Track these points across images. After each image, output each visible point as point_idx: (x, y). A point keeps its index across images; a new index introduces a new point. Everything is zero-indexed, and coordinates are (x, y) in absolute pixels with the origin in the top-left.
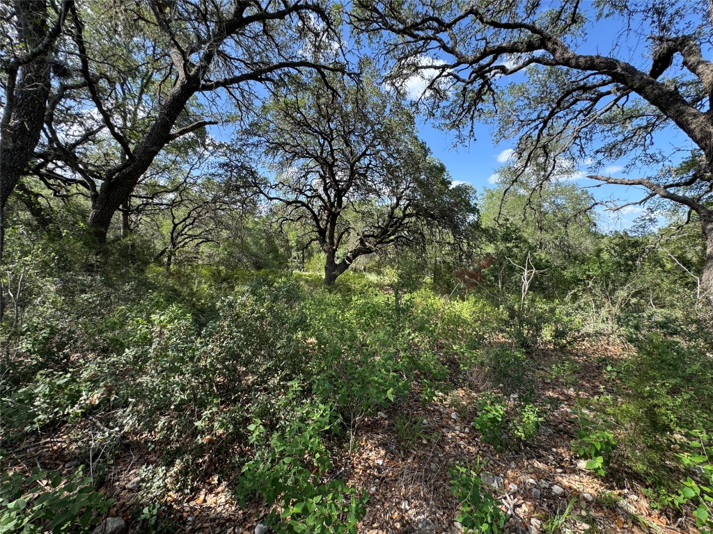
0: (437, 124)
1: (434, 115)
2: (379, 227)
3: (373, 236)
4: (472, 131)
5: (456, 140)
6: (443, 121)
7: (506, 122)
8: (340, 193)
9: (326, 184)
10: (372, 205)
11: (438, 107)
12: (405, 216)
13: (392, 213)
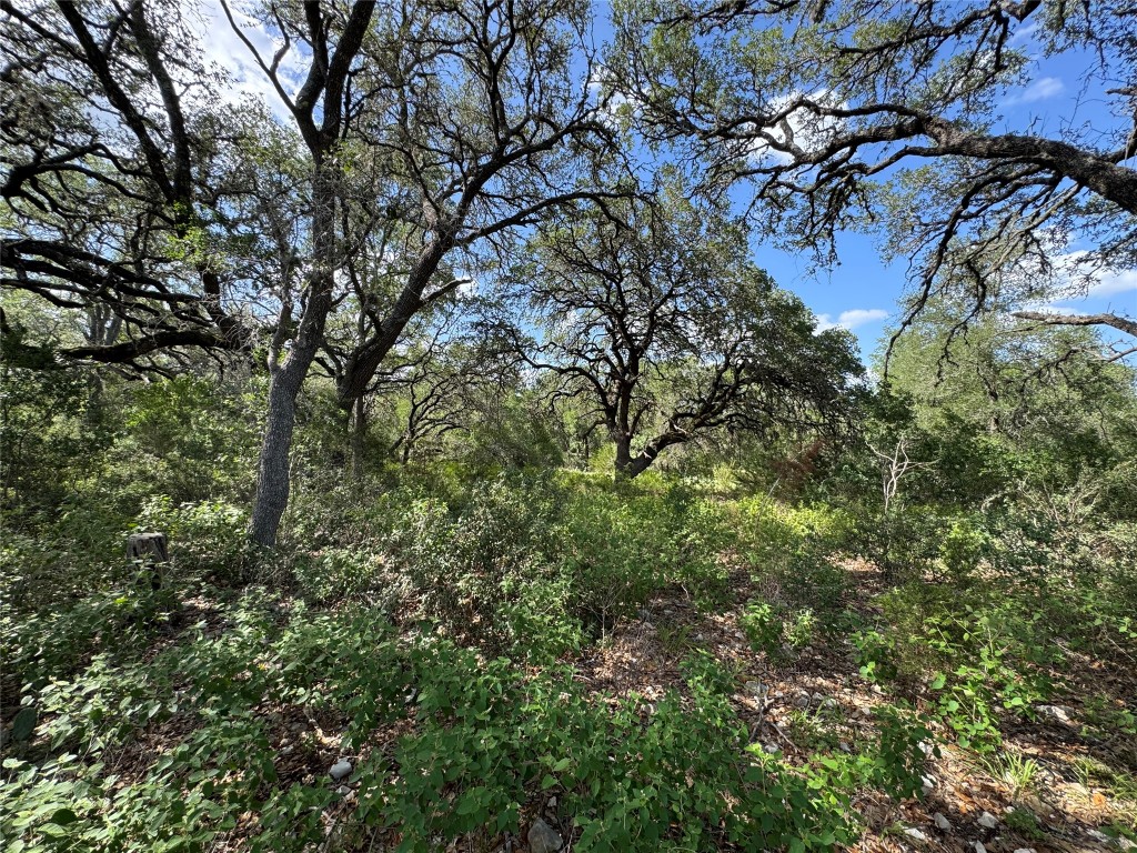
0: (780, 242)
1: (774, 232)
2: (702, 400)
3: (691, 415)
4: (833, 251)
5: (814, 263)
6: (790, 238)
7: (901, 228)
8: (637, 353)
9: (615, 341)
10: (689, 367)
11: (779, 219)
12: (739, 383)
13: (719, 377)
